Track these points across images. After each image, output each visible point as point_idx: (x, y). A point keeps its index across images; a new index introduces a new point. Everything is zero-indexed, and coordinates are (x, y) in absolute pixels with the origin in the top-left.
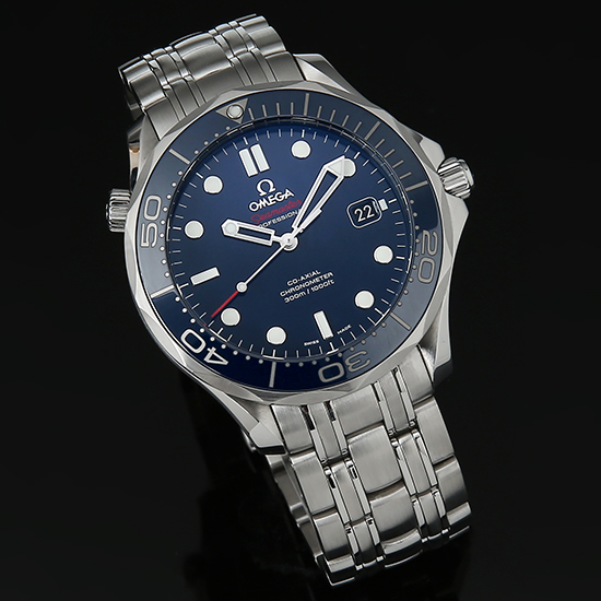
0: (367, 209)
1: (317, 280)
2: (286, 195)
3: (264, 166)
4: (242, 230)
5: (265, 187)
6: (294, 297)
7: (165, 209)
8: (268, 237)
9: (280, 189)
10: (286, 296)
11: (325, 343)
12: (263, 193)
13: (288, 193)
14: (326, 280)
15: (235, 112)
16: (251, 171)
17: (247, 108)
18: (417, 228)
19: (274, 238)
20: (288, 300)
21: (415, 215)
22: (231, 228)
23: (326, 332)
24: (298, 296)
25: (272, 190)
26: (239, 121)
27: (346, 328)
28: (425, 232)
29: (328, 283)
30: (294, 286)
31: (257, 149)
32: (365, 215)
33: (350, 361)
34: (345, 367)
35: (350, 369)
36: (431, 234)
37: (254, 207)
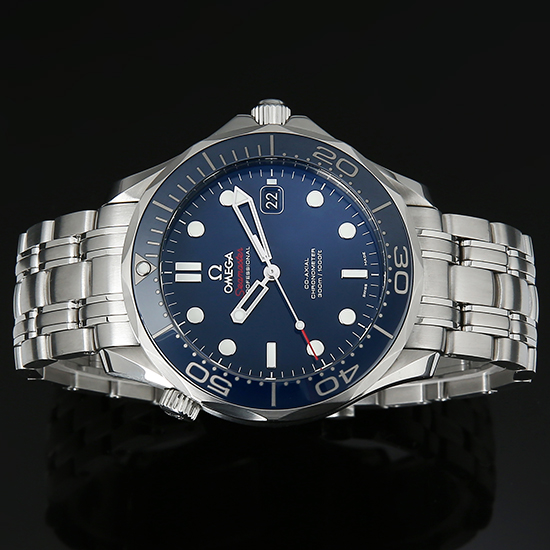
0: (269, 196)
1: (313, 263)
2: (230, 258)
3: (197, 266)
4: (245, 307)
5: (215, 273)
6: (320, 288)
7: (204, 362)
8: (260, 288)
9: (222, 261)
10: (317, 293)
12: (220, 277)
13: (229, 257)
14: (317, 256)
16: (197, 278)
17: (145, 258)
19: (263, 283)
20: (320, 295)
22: (239, 315)
24: (320, 285)
25: (220, 269)
26: (154, 268)
27: (365, 256)
28: (315, 155)
29: (320, 255)
30: (310, 286)
31: (179, 266)
32: (273, 201)
33: (399, 263)
34: (402, 269)
35: (405, 266)
36: (318, 151)
37: (228, 289)
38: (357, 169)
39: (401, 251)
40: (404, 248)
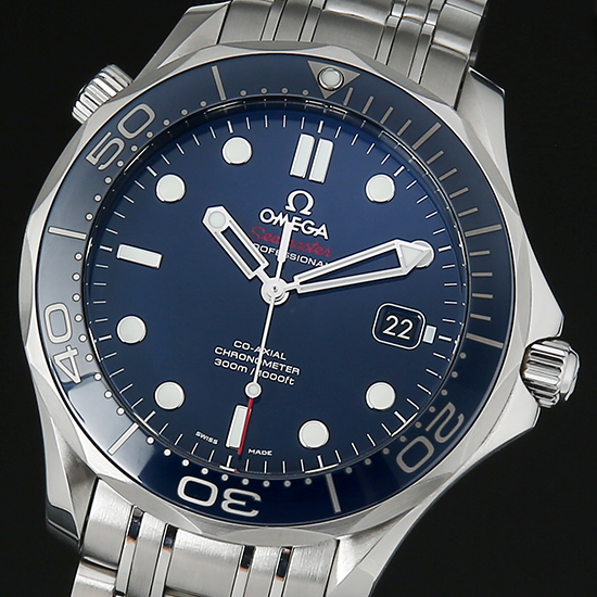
0: (407, 325)
1: (275, 365)
2: (318, 232)
3: (318, 174)
4: (228, 233)
5: (300, 202)
6: (230, 365)
7: (150, 135)
8: (254, 265)
9: (317, 218)
10: (220, 357)
11: (223, 451)
12: (291, 208)
13: (322, 231)
14: (286, 375)
15: (331, 79)
16: (298, 169)
17: (349, 85)
18: (445, 393)
19: (260, 273)
20: (219, 362)
21: (455, 375)
22: (217, 220)
23: (235, 439)
24: (237, 367)
25: (305, 211)
26: (326, 94)
27: (264, 453)
28: (450, 407)
29: (285, 380)
30: (240, 351)
31: (326, 147)
32: (398, 329)
33: (233, 496)
34: (220, 498)
35: (224, 506)
36: (457, 414)
37: (267, 216)
38: (409, 470)
39: (251, 505)
40: (254, 513)
